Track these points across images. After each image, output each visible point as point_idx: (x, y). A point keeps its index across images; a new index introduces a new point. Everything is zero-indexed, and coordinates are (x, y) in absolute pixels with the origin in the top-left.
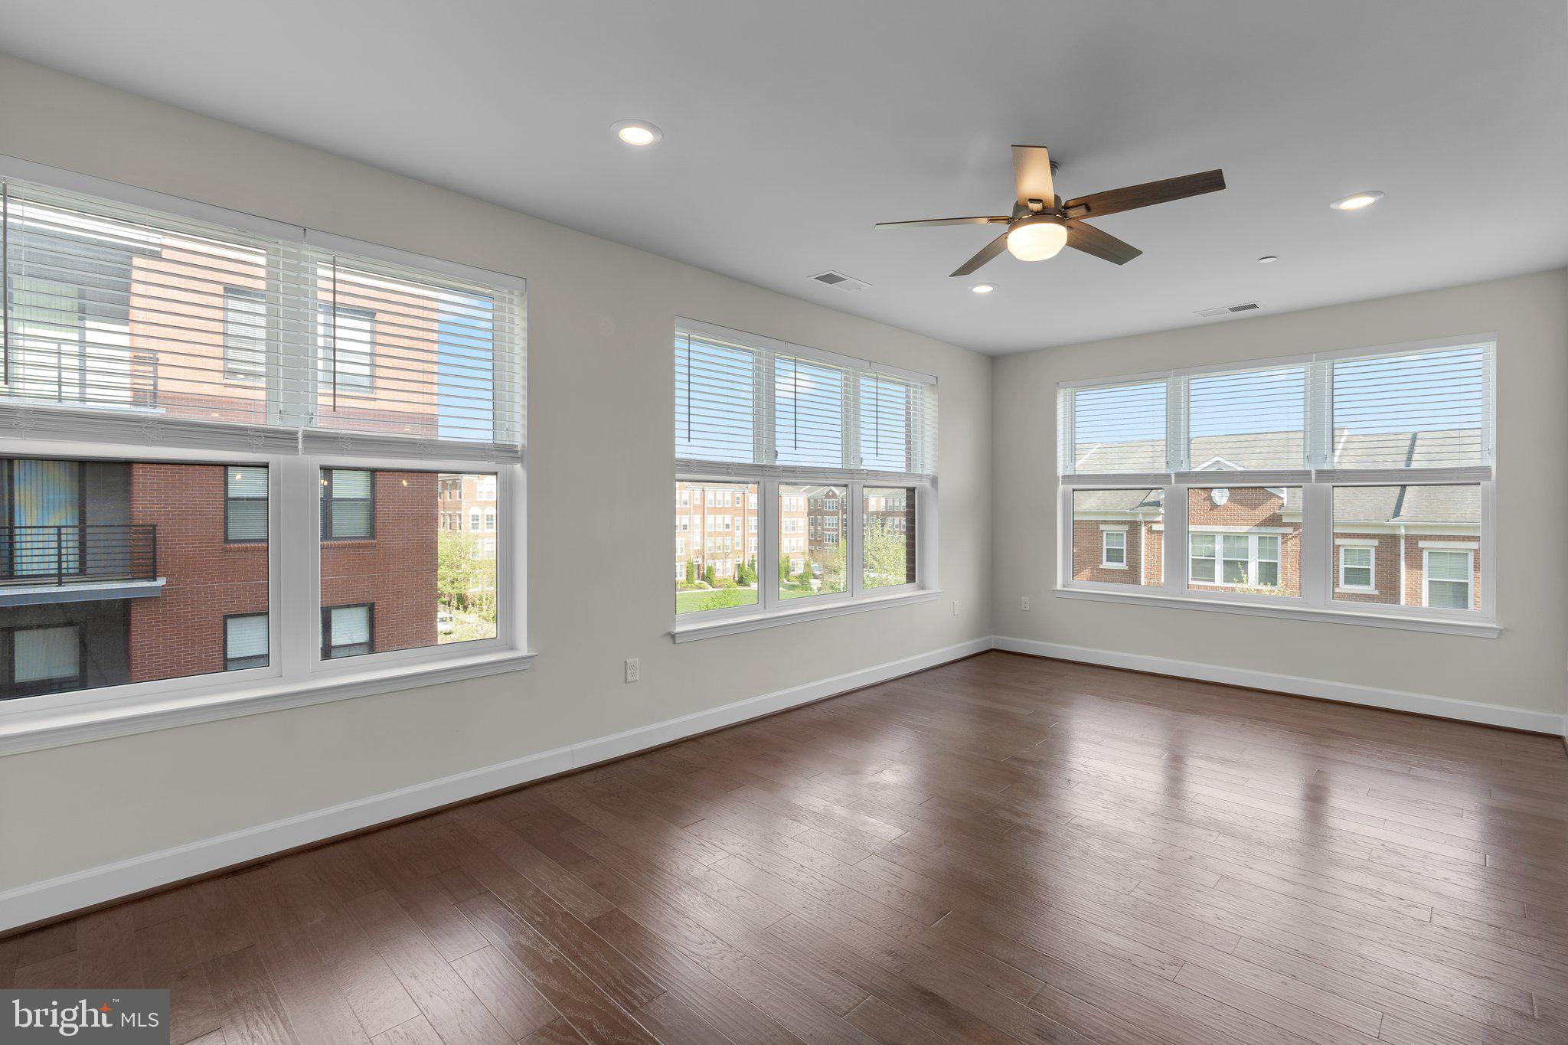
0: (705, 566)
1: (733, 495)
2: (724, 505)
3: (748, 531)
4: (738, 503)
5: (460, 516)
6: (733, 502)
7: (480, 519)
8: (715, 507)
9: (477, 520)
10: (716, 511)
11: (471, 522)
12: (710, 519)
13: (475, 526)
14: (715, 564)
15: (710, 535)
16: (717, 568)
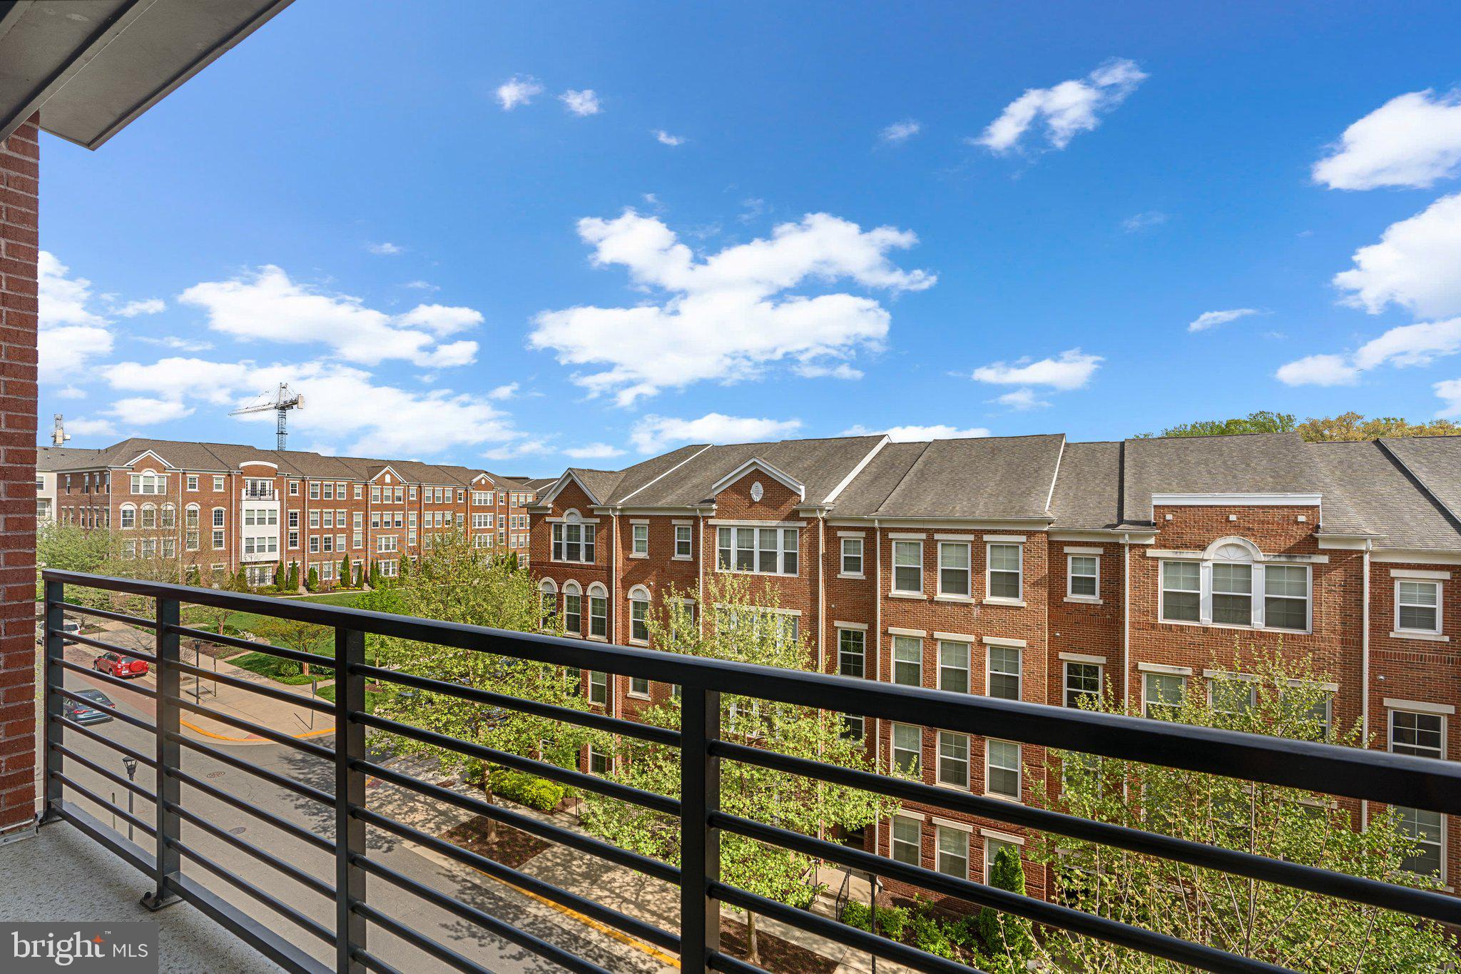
1: (454, 492)
3: (471, 527)
4: (460, 499)
6: (454, 497)
8: (433, 504)
10: (433, 507)
12: (428, 516)
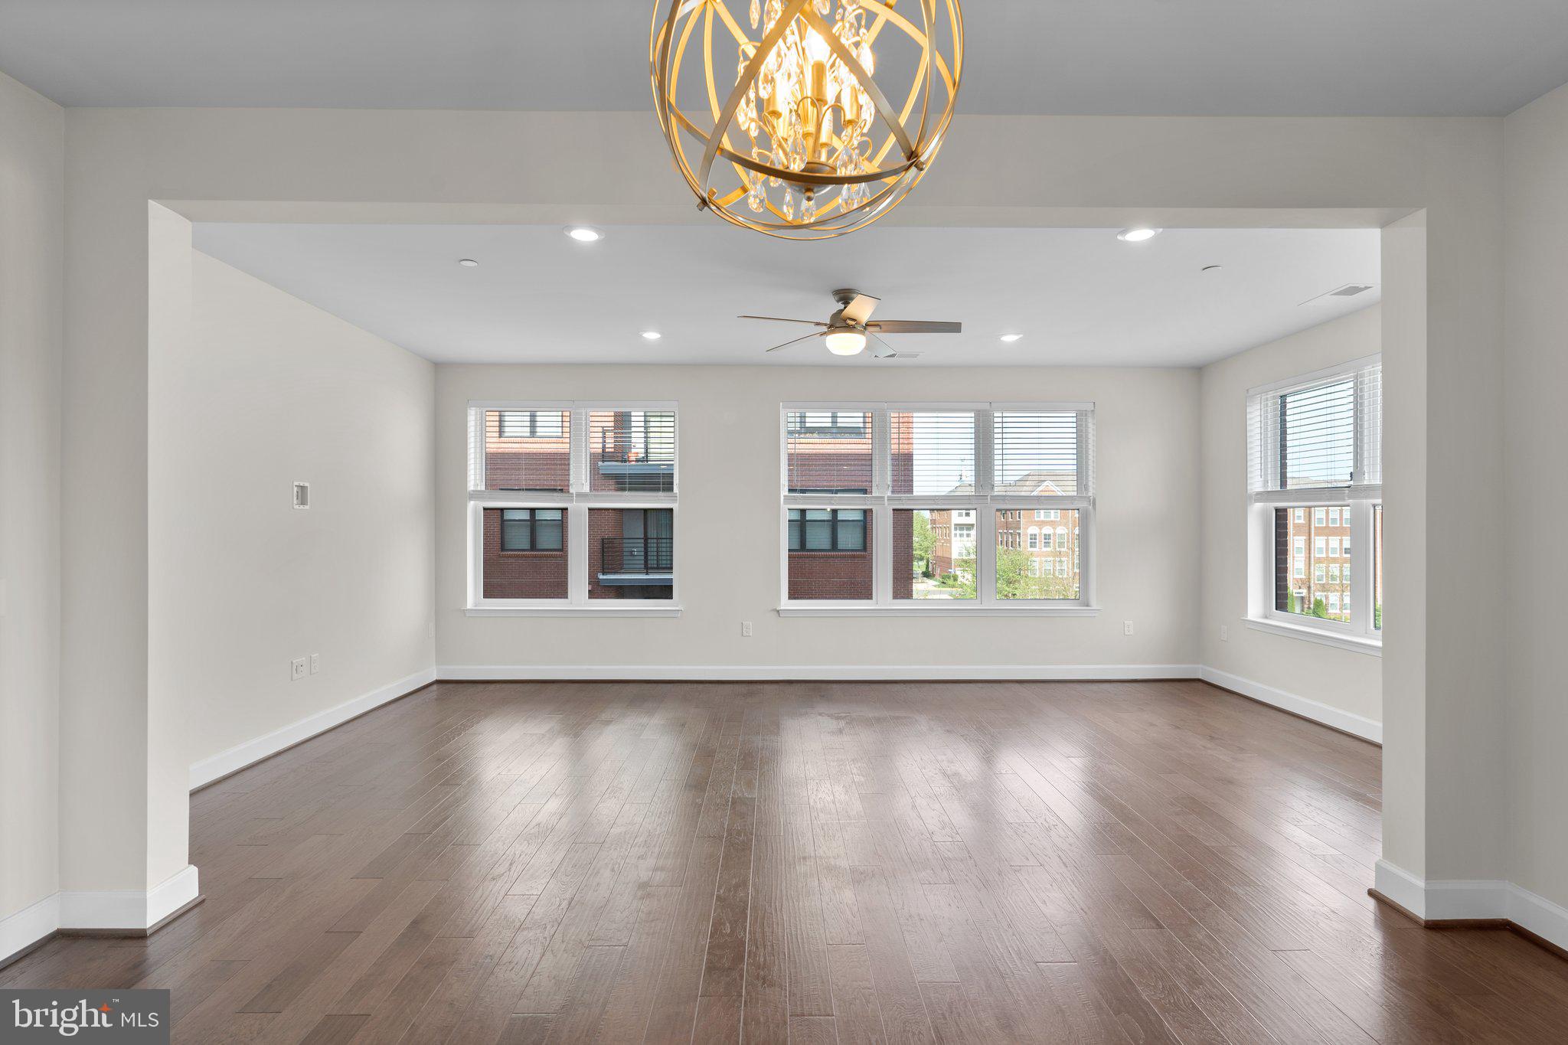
0: (1312, 600)
2: (1341, 523)
5: (1019, 534)
7: (1037, 537)
9: (1035, 539)
11: (1029, 541)
13: (1033, 545)
14: (1327, 598)
15: (1319, 561)
16: (1331, 602)
